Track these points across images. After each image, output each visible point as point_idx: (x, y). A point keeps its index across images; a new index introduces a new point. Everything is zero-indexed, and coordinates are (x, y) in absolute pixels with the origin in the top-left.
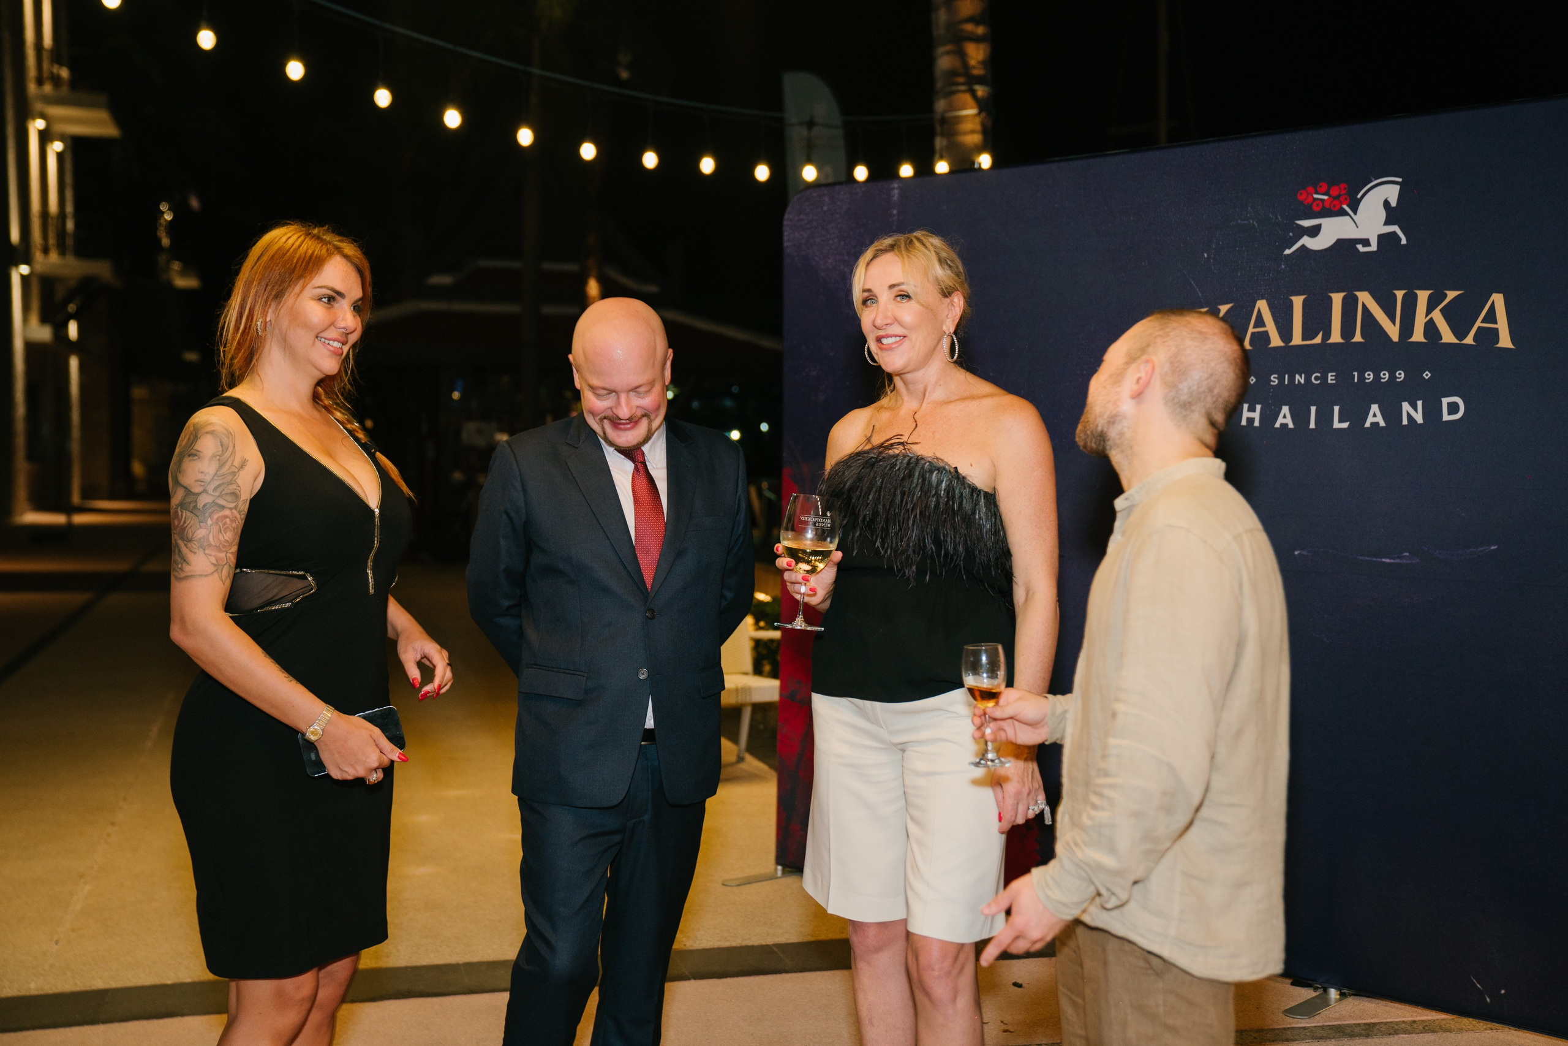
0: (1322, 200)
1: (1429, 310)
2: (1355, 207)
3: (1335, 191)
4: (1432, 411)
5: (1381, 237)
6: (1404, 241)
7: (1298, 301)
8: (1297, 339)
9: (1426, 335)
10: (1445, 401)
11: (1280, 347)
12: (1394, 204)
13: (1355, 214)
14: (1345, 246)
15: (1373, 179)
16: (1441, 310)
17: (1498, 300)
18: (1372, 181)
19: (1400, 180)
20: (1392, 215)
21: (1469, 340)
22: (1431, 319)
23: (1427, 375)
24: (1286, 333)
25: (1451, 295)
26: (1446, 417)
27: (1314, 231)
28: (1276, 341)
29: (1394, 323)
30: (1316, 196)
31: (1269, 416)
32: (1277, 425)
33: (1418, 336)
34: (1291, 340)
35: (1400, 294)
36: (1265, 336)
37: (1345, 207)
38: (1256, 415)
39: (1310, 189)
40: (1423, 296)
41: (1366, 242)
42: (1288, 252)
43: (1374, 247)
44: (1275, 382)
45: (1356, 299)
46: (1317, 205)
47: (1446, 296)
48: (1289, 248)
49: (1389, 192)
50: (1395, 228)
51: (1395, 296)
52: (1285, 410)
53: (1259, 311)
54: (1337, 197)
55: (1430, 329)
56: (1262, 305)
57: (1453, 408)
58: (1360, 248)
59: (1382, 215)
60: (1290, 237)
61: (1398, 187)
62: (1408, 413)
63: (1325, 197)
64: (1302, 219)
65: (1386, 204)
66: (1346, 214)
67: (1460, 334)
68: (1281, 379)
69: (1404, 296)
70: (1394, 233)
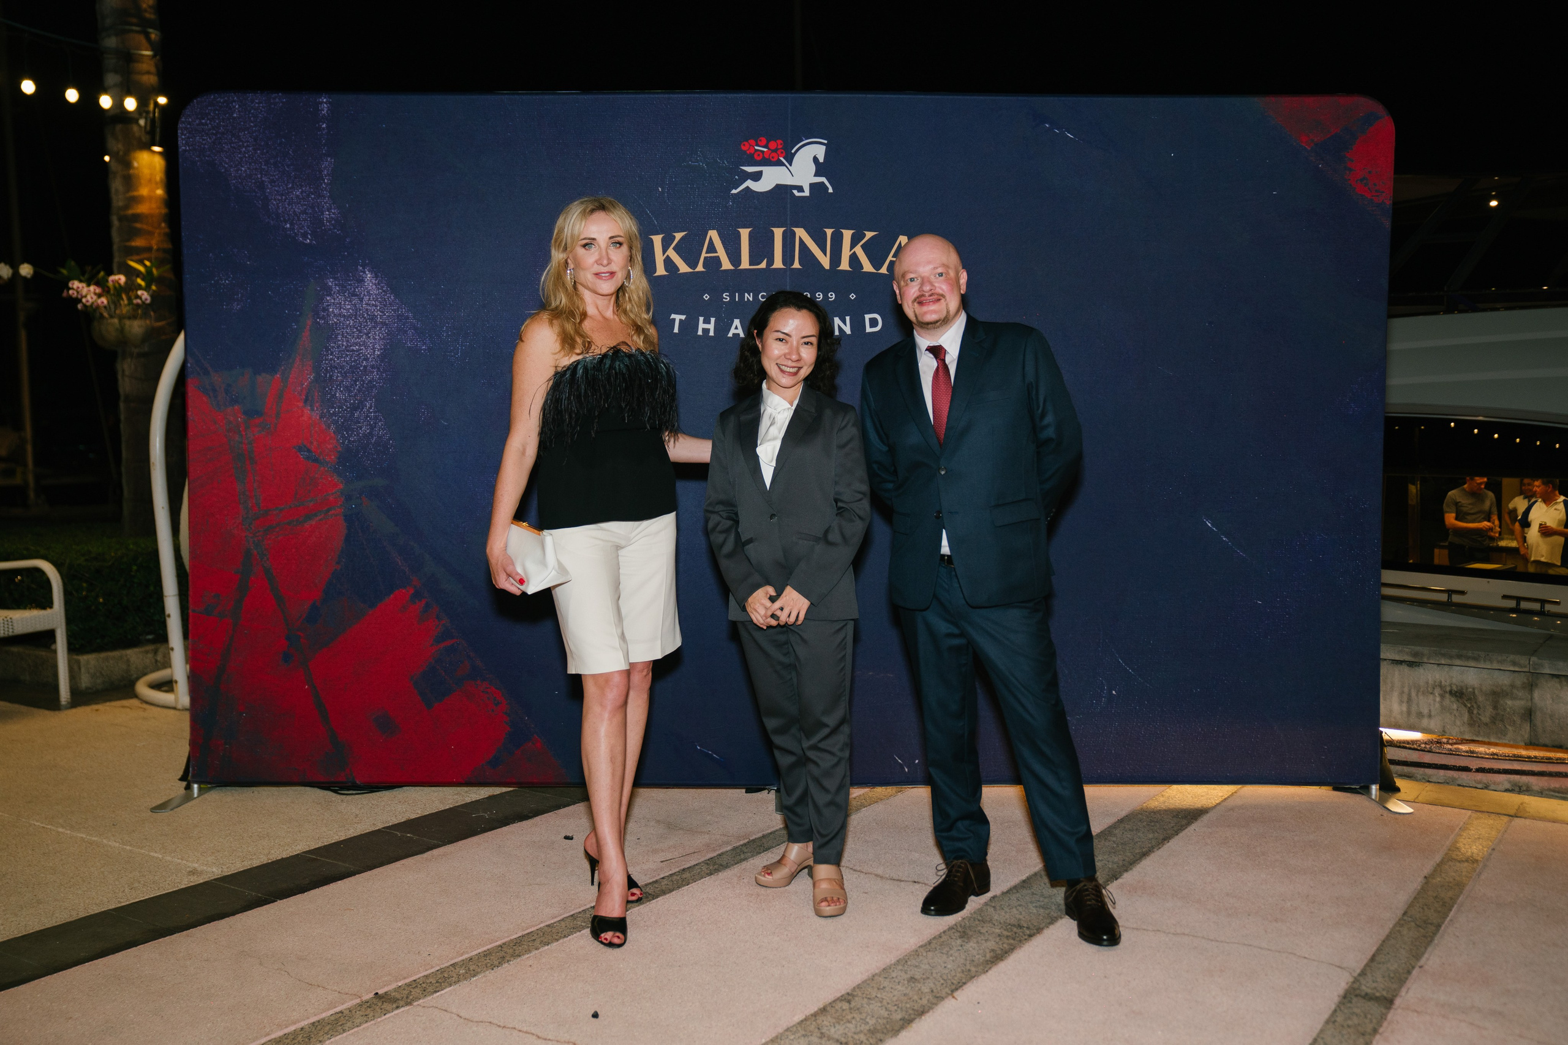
0: (763, 152)
1: (853, 246)
2: (790, 159)
3: (773, 145)
4: (858, 325)
5: (812, 186)
6: (831, 190)
7: (745, 233)
8: (745, 264)
9: (850, 265)
10: (867, 317)
11: (731, 270)
12: (821, 160)
13: (791, 165)
14: (782, 191)
16: (862, 246)
18: (803, 141)
19: (826, 142)
20: (821, 169)
21: (883, 270)
22: (854, 252)
23: (853, 296)
24: (735, 258)
25: (869, 235)
26: (868, 330)
27: (757, 177)
28: (726, 265)
29: (825, 255)
30: (756, 148)
31: (723, 327)
32: (730, 335)
33: (845, 266)
34: (740, 264)
35: (829, 232)
36: (717, 261)
37: (782, 159)
38: (711, 326)
39: (752, 142)
40: (847, 234)
41: (800, 189)
42: (734, 191)
43: (807, 193)
44: (727, 299)
45: (794, 234)
46: (759, 155)
47: (865, 235)
48: (736, 189)
49: (819, 150)
50: (823, 179)
51: (825, 233)
52: (737, 322)
53: (711, 239)
54: (775, 151)
55: (854, 259)
56: (713, 234)
57: (874, 323)
58: (795, 192)
59: (813, 168)
60: (736, 179)
61: (824, 147)
63: (765, 150)
64: (746, 166)
65: (815, 159)
66: (783, 164)
67: (877, 265)
68: (732, 297)
69: (833, 233)
70: (823, 183)
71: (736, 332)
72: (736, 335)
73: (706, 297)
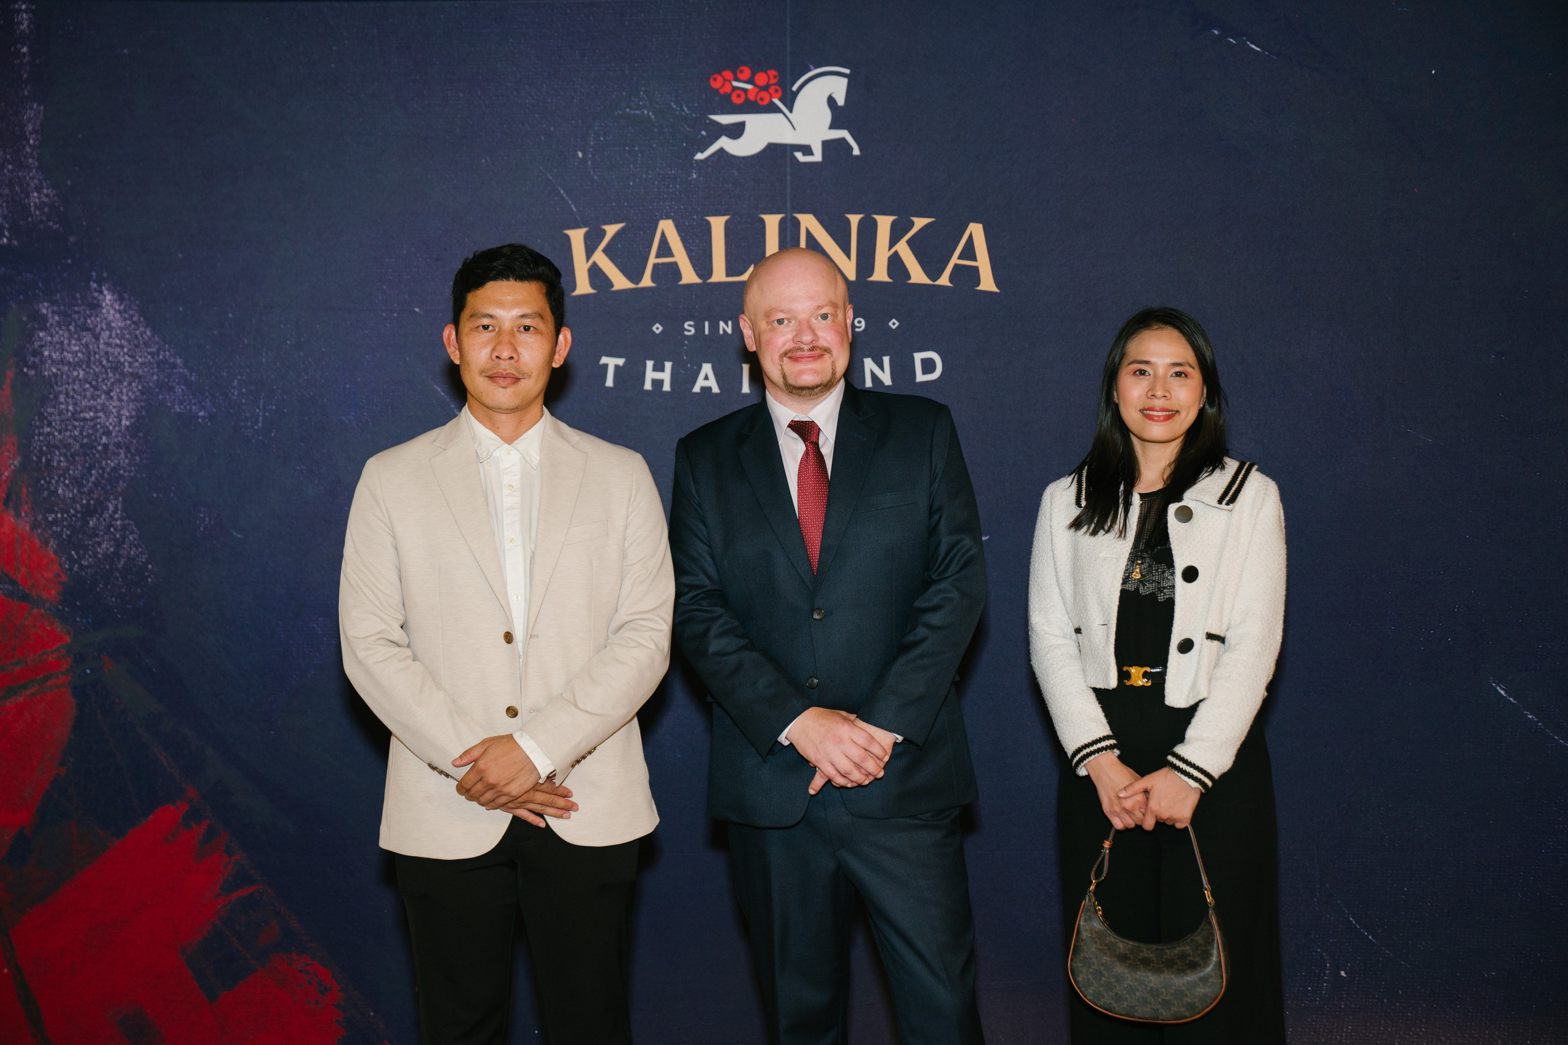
0: (745, 90)
1: (893, 241)
2: (790, 100)
3: (761, 79)
4: (904, 369)
5: (827, 145)
6: (856, 151)
7: (718, 224)
8: (719, 274)
9: (890, 273)
10: (918, 357)
11: (697, 284)
12: (841, 102)
13: (791, 111)
14: (777, 153)
15: (812, 68)
16: (909, 242)
17: (976, 231)
18: (810, 70)
19: (847, 71)
20: (839, 116)
21: (944, 280)
22: (896, 253)
23: (894, 324)
24: (703, 264)
25: (920, 223)
26: (920, 377)
27: (736, 131)
28: (689, 276)
29: (849, 256)
30: (735, 84)
31: (684, 377)
32: (697, 389)
33: (880, 274)
34: (710, 275)
35: (854, 219)
36: (674, 270)
37: (776, 101)
38: (666, 376)
39: (728, 74)
40: (884, 223)
41: (807, 150)
42: (700, 156)
43: (817, 157)
44: (690, 331)
45: (797, 224)
46: (739, 96)
47: (912, 224)
48: (702, 152)
49: (837, 86)
50: (844, 134)
51: (848, 222)
52: (707, 368)
53: (663, 235)
54: (766, 88)
55: (895, 263)
56: (667, 227)
57: (928, 366)
58: (799, 156)
59: (827, 115)
60: (702, 135)
61: (844, 82)
62: (872, 372)
63: (749, 87)
64: (717, 114)
65: (831, 101)
66: (778, 110)
67: (933, 272)
68: (699, 328)
69: (861, 222)
70: (843, 140)
71: (706, 384)
72: (706, 390)
73: (658, 328)
